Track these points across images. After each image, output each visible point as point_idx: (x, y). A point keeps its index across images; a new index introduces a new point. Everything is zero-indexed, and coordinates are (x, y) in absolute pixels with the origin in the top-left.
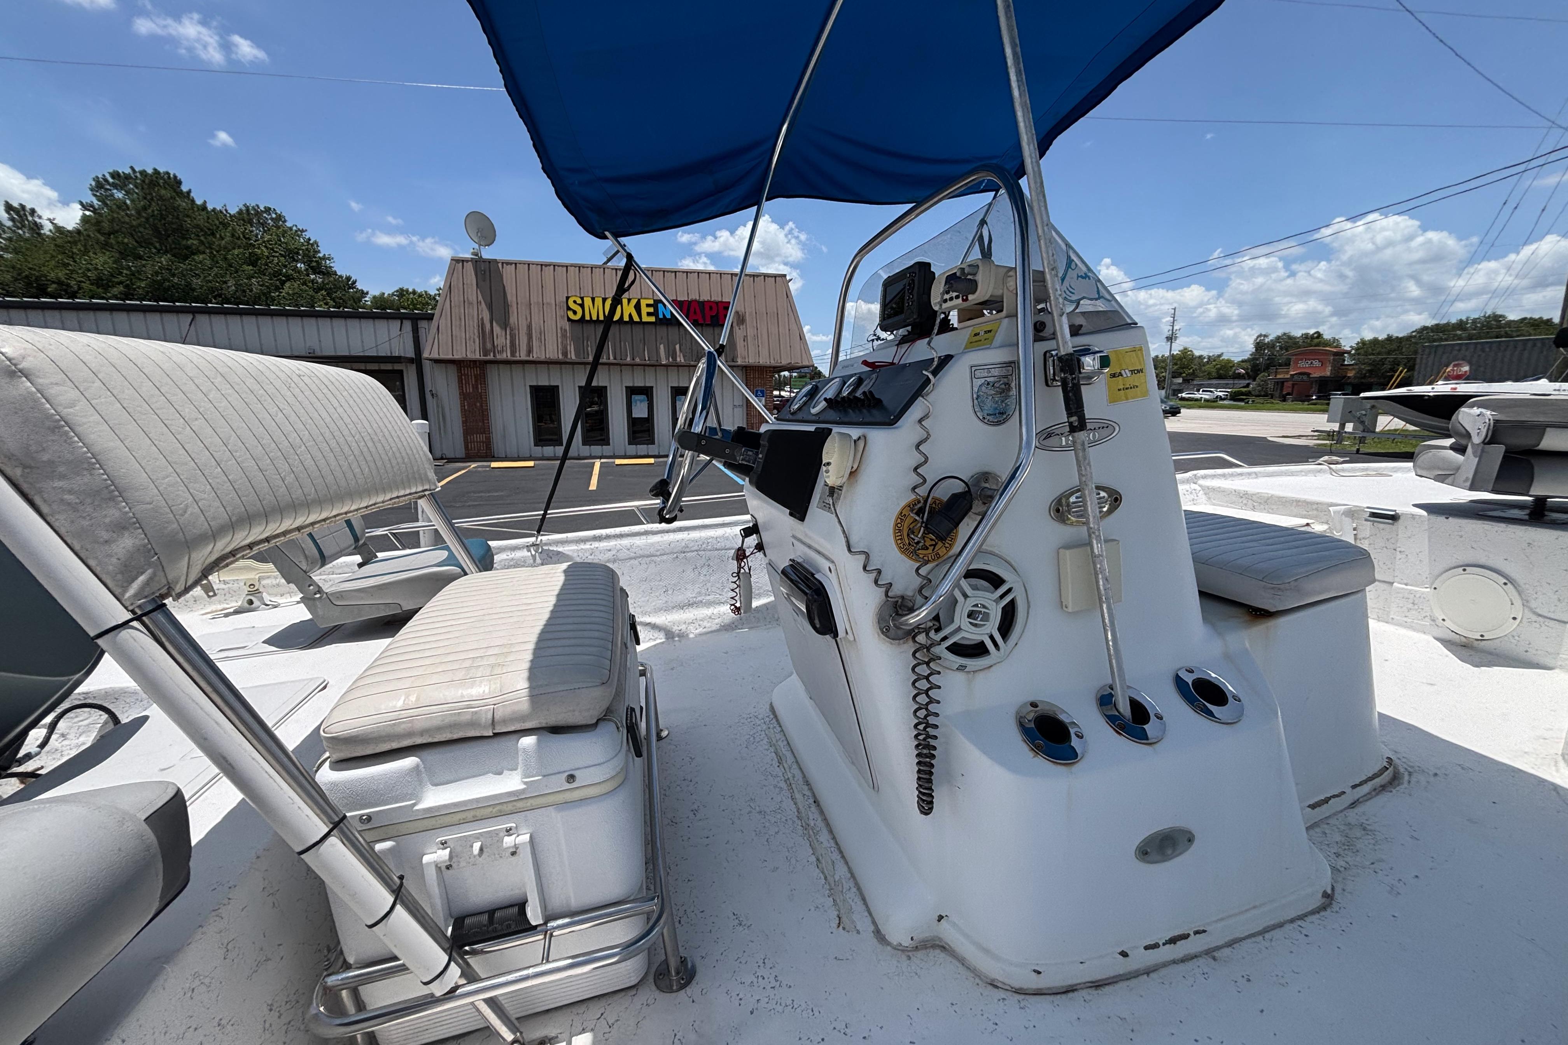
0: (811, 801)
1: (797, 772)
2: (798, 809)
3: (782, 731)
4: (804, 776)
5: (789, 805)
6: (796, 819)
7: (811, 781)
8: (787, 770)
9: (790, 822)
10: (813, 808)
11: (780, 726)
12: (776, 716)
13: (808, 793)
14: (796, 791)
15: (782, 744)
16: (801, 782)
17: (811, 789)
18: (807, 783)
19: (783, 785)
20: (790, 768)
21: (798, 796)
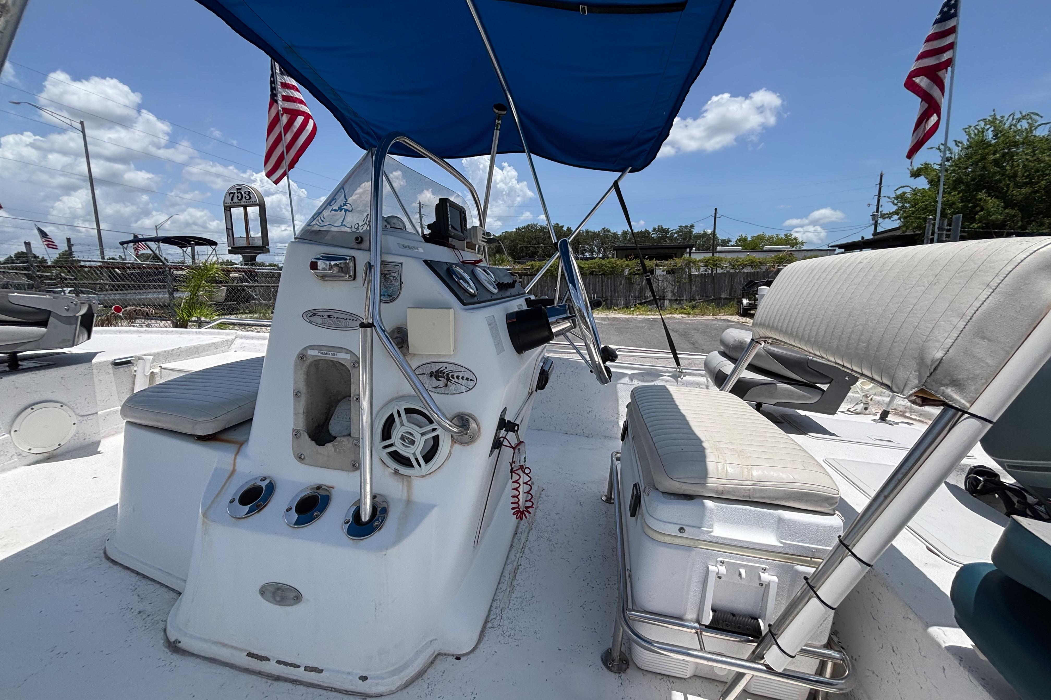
0: (518, 535)
1: (512, 557)
2: (529, 532)
3: (493, 600)
4: (510, 551)
5: (532, 537)
6: (534, 529)
7: (509, 545)
8: (517, 560)
9: (537, 529)
10: (520, 530)
11: (491, 606)
12: (486, 622)
13: (516, 540)
14: (522, 544)
15: (503, 586)
16: (514, 549)
17: (513, 542)
18: (511, 546)
19: (527, 550)
20: (513, 561)
21: (523, 540)
